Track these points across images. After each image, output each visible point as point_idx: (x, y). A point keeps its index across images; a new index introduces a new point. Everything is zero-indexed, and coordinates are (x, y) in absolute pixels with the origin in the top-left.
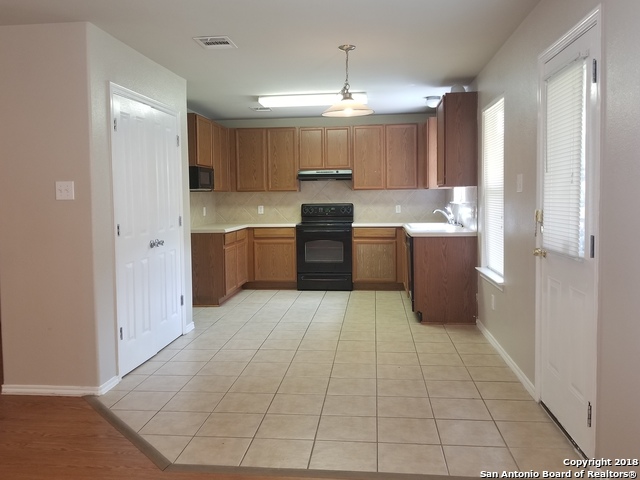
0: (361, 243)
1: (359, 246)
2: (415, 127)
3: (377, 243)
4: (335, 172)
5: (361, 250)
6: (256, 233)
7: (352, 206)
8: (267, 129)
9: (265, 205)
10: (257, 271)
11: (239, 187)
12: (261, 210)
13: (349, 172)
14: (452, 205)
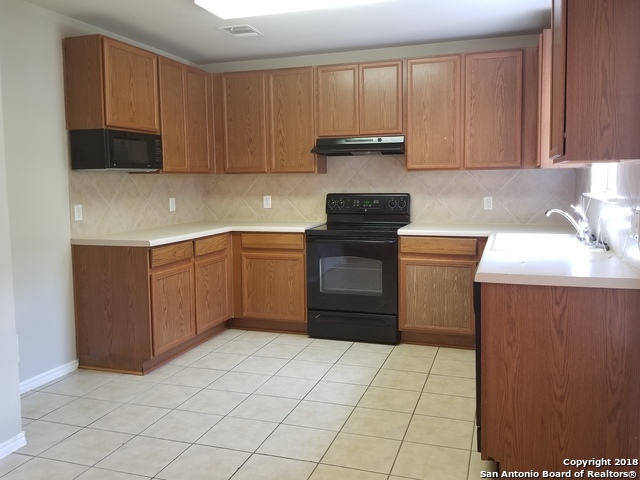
0: (413, 264)
1: (410, 269)
2: (520, 54)
3: (442, 265)
4: (375, 140)
5: (414, 276)
6: (246, 241)
7: (407, 198)
8: (269, 72)
9: (274, 194)
10: (246, 302)
11: (227, 166)
12: (268, 202)
13: (400, 139)
14: (587, 198)
